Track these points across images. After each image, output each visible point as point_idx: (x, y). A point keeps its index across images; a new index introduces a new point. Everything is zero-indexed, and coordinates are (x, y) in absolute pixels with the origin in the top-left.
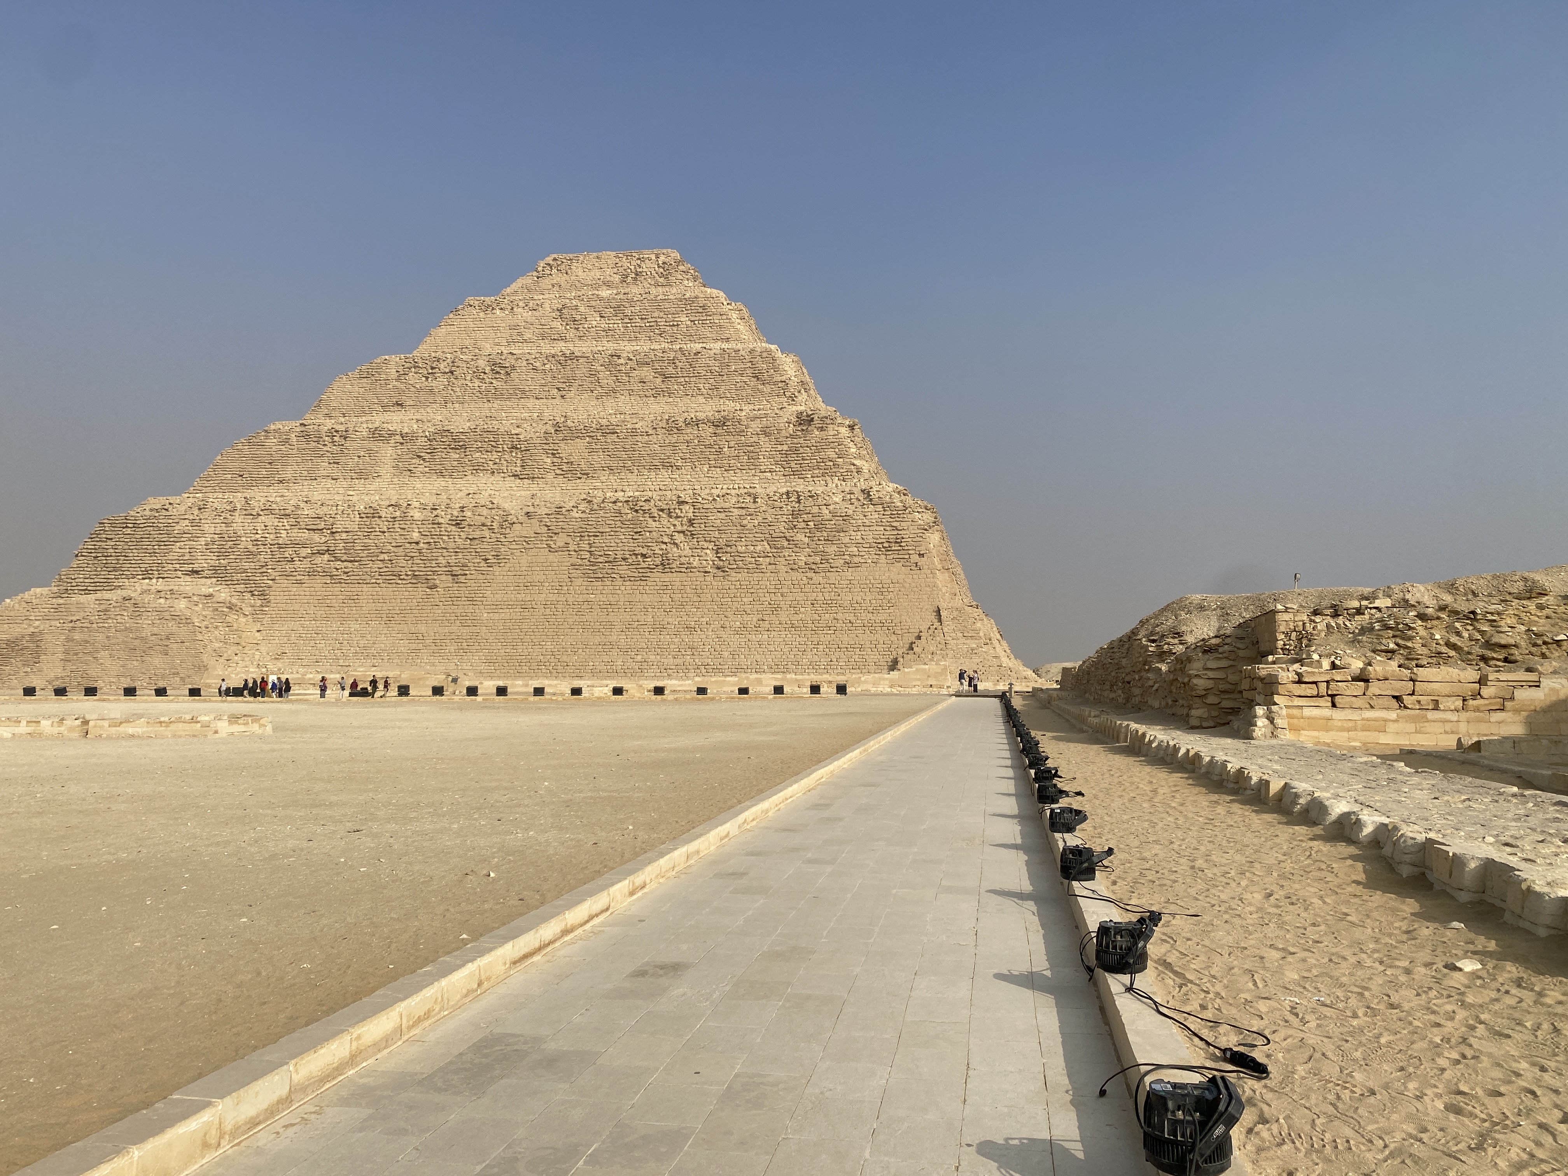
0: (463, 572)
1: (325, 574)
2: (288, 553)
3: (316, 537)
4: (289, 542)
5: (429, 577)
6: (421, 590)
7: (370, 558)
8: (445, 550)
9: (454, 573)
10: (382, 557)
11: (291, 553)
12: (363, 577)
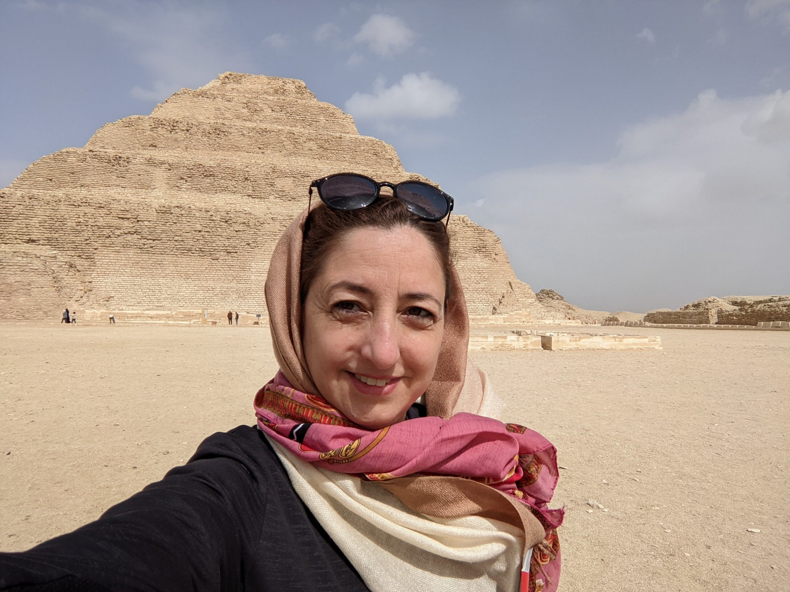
0: (234, 251)
1: (136, 247)
2: (106, 232)
3: (126, 223)
4: (106, 225)
5: (212, 253)
6: (207, 261)
7: (168, 239)
8: (220, 237)
9: (228, 251)
10: (176, 238)
11: (108, 232)
12: (165, 250)
